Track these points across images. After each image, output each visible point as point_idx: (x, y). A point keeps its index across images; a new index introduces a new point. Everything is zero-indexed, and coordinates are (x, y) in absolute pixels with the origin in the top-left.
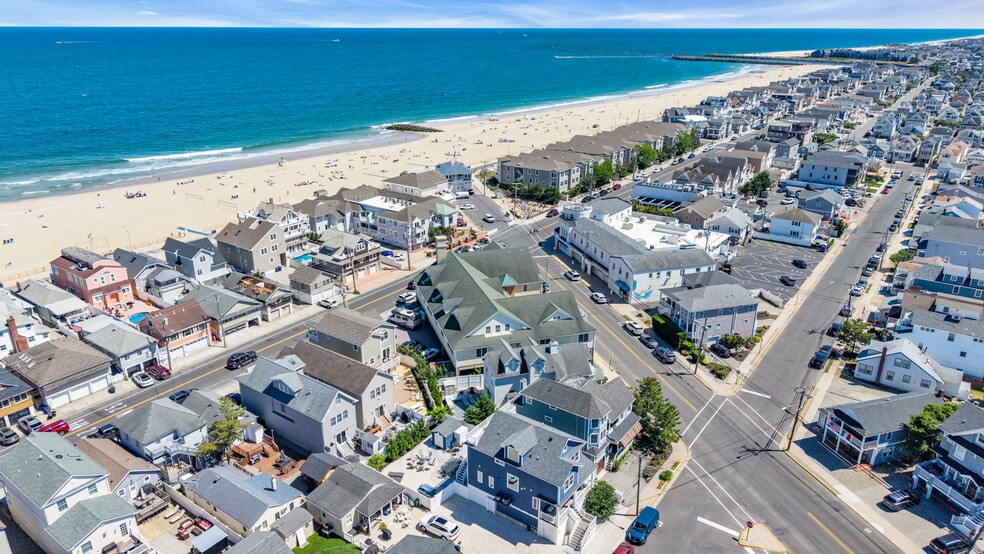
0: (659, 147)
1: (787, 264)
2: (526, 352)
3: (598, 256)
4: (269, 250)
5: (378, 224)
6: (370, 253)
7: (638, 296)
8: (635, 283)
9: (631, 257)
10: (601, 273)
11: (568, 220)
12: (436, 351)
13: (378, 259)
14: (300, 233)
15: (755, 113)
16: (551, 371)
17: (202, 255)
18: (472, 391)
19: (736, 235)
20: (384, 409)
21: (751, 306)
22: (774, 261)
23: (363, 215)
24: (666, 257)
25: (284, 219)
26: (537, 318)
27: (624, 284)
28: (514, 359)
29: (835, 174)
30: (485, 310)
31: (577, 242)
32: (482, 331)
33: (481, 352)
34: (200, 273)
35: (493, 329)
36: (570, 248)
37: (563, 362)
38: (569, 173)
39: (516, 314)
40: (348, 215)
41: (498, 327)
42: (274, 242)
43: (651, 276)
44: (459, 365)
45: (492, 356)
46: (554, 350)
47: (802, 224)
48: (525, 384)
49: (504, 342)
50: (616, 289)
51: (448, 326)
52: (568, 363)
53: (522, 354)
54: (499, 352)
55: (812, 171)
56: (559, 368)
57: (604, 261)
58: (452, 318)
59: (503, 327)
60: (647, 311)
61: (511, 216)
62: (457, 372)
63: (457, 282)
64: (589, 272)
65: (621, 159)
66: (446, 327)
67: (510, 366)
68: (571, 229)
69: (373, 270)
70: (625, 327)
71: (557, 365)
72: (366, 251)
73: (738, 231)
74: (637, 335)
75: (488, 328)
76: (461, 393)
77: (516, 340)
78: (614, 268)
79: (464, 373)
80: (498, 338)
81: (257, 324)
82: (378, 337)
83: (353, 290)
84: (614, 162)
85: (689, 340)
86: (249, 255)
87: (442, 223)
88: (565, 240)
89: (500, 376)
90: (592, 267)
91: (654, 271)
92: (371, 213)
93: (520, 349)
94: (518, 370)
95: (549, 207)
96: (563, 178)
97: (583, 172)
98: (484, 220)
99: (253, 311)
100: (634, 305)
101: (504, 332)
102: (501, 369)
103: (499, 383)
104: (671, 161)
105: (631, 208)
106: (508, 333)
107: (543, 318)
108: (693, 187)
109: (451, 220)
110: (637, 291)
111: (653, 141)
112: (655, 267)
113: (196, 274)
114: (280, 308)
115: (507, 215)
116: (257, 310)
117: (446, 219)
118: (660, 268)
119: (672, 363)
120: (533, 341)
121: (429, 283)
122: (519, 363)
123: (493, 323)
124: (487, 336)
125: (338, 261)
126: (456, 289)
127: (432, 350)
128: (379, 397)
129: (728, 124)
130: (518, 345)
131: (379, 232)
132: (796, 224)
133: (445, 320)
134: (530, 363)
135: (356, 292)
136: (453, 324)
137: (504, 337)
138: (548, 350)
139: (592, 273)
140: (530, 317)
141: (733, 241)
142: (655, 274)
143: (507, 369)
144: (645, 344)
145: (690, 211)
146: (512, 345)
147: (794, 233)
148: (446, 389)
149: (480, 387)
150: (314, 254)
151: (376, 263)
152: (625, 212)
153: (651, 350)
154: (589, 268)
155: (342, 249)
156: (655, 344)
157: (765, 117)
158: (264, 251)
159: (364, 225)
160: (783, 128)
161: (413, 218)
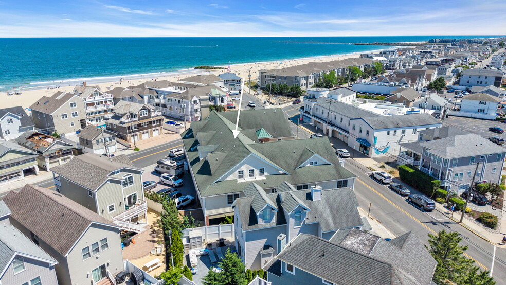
0: (362, 69)
1: (485, 130)
2: (283, 198)
3: (338, 122)
4: (70, 116)
5: (167, 103)
6: (152, 119)
7: (378, 150)
8: (375, 139)
9: (370, 118)
10: (341, 135)
11: (310, 98)
12: (191, 197)
13: (160, 125)
14: (105, 108)
15: (414, 57)
16: (315, 221)
17: (9, 117)
18: (221, 243)
19: (438, 111)
20: (107, 269)
21: (500, 155)
22: (473, 128)
23: (157, 97)
24: (399, 119)
25: (92, 95)
26: (293, 163)
27: (365, 141)
28: (268, 207)
29: (486, 80)
30: (237, 153)
31: (319, 113)
32: (234, 176)
33: (230, 199)
34: (8, 132)
35: (246, 173)
36: (313, 118)
37: (328, 211)
38: (307, 78)
39: (271, 159)
40: (146, 98)
41: (252, 171)
42: (74, 109)
43: (388, 133)
44: (208, 213)
45: (243, 203)
46: (316, 197)
47: (487, 103)
48: (283, 242)
49: (258, 187)
50: (356, 146)
51: (200, 172)
52: (334, 212)
53: (278, 200)
54: (251, 199)
55: (469, 79)
56: (323, 218)
57: (344, 125)
58: (206, 163)
59: (257, 172)
60: (388, 163)
61: (268, 103)
62: (206, 221)
63: (215, 132)
64: (330, 135)
65: (340, 74)
66: (198, 173)
67: (263, 217)
68: (313, 104)
69: (156, 134)
70: (372, 176)
71: (322, 214)
72: (149, 117)
73: (440, 109)
74: (386, 184)
75: (241, 173)
76: (210, 245)
77: (271, 185)
78: (354, 129)
79: (214, 222)
80: (251, 183)
81: (35, 173)
82: (118, 182)
83: (134, 148)
84: (336, 75)
85: (442, 188)
86: (50, 119)
87: (215, 102)
88: (308, 113)
89: (252, 229)
90: (333, 131)
91: (392, 128)
92: (163, 96)
93: (275, 195)
94: (274, 220)
95: (294, 99)
96: (303, 82)
97: (316, 79)
98: (249, 106)
99: (29, 161)
100: (375, 159)
101: (258, 177)
102: (253, 220)
103: (250, 237)
104: (370, 78)
105: (355, 95)
106: (263, 178)
107: (299, 163)
108: (395, 84)
109: (222, 101)
110: (378, 146)
111: (359, 65)
112: (392, 126)
113: (4, 134)
114: (60, 159)
115: (265, 103)
116: (33, 159)
117: (218, 100)
118: (396, 127)
119: (430, 211)
120: (291, 186)
121: (192, 136)
122: (275, 213)
123: (246, 168)
124: (240, 181)
125: (123, 123)
126: (214, 137)
127: (186, 197)
128: (98, 255)
129: (400, 61)
130: (273, 191)
131: (167, 109)
132: (483, 103)
133: (198, 166)
134: (289, 212)
135: (136, 149)
136: (206, 170)
137: (258, 182)
138: (309, 197)
139: (333, 136)
140: (286, 162)
141: (436, 115)
142: (392, 132)
143: (260, 221)
144: (397, 192)
145: (399, 96)
146: (267, 191)
147: (481, 110)
148: (192, 241)
149: (231, 239)
150: (107, 119)
151: (159, 128)
152: (351, 96)
153: (404, 198)
154: (330, 132)
155: (128, 114)
156: (407, 191)
157: (419, 61)
158: (64, 116)
159: (158, 105)
160: (436, 62)
161: (192, 97)
